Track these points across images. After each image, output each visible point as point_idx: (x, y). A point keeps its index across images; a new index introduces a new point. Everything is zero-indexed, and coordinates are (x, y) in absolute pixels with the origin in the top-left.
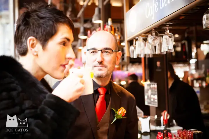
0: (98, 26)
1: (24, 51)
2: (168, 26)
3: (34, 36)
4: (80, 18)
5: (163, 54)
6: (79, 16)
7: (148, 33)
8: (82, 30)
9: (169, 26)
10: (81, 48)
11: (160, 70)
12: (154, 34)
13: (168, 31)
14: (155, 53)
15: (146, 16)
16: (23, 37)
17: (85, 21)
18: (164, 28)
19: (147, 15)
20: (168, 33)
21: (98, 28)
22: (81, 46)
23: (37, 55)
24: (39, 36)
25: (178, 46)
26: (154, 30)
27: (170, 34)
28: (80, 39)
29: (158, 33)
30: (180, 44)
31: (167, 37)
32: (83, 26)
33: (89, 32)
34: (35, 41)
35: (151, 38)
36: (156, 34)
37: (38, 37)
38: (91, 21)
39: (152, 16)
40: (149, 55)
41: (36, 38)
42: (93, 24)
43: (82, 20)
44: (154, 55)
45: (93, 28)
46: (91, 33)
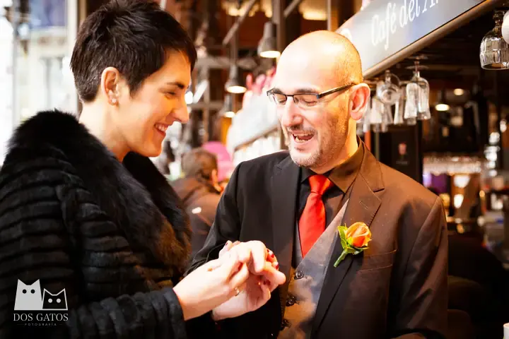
0: (270, 65)
1: (89, 90)
2: (418, 62)
3: (117, 65)
4: (229, 46)
5: (409, 123)
6: (226, 40)
7: (377, 79)
8: (233, 73)
9: (420, 64)
10: (229, 114)
11: (405, 163)
12: (388, 79)
13: (418, 75)
14: (392, 122)
15: (373, 42)
16: (92, 62)
17: (242, 54)
18: (410, 68)
19: (375, 42)
20: (417, 79)
21: (270, 69)
22: (230, 110)
23: (117, 104)
24: (127, 68)
25: (456, 115)
26: (388, 71)
27: (421, 79)
28: (230, 94)
29: (398, 79)
30: (460, 111)
31: (415, 86)
32: (236, 64)
33: (249, 78)
34: (117, 78)
35: (383, 90)
36: (394, 81)
37: (124, 69)
38: (255, 54)
39: (384, 42)
40: (380, 126)
41: (120, 72)
42: (259, 61)
43: (234, 51)
44: (391, 126)
45: (260, 69)
46: (254, 81)
